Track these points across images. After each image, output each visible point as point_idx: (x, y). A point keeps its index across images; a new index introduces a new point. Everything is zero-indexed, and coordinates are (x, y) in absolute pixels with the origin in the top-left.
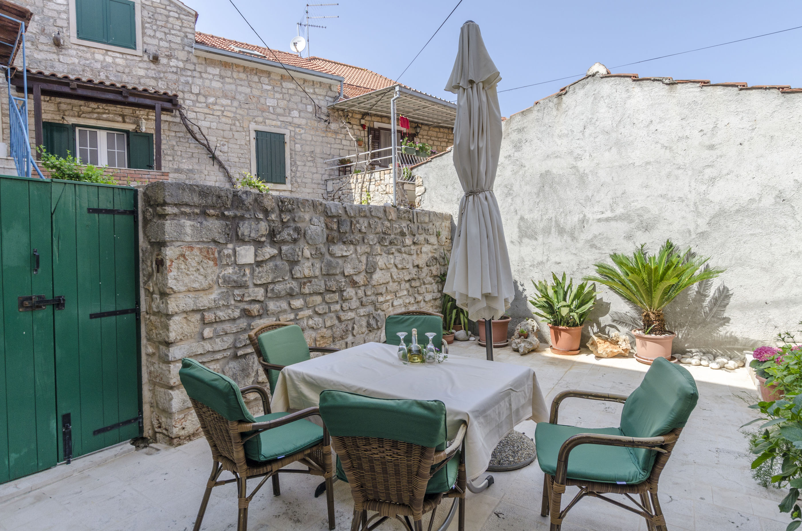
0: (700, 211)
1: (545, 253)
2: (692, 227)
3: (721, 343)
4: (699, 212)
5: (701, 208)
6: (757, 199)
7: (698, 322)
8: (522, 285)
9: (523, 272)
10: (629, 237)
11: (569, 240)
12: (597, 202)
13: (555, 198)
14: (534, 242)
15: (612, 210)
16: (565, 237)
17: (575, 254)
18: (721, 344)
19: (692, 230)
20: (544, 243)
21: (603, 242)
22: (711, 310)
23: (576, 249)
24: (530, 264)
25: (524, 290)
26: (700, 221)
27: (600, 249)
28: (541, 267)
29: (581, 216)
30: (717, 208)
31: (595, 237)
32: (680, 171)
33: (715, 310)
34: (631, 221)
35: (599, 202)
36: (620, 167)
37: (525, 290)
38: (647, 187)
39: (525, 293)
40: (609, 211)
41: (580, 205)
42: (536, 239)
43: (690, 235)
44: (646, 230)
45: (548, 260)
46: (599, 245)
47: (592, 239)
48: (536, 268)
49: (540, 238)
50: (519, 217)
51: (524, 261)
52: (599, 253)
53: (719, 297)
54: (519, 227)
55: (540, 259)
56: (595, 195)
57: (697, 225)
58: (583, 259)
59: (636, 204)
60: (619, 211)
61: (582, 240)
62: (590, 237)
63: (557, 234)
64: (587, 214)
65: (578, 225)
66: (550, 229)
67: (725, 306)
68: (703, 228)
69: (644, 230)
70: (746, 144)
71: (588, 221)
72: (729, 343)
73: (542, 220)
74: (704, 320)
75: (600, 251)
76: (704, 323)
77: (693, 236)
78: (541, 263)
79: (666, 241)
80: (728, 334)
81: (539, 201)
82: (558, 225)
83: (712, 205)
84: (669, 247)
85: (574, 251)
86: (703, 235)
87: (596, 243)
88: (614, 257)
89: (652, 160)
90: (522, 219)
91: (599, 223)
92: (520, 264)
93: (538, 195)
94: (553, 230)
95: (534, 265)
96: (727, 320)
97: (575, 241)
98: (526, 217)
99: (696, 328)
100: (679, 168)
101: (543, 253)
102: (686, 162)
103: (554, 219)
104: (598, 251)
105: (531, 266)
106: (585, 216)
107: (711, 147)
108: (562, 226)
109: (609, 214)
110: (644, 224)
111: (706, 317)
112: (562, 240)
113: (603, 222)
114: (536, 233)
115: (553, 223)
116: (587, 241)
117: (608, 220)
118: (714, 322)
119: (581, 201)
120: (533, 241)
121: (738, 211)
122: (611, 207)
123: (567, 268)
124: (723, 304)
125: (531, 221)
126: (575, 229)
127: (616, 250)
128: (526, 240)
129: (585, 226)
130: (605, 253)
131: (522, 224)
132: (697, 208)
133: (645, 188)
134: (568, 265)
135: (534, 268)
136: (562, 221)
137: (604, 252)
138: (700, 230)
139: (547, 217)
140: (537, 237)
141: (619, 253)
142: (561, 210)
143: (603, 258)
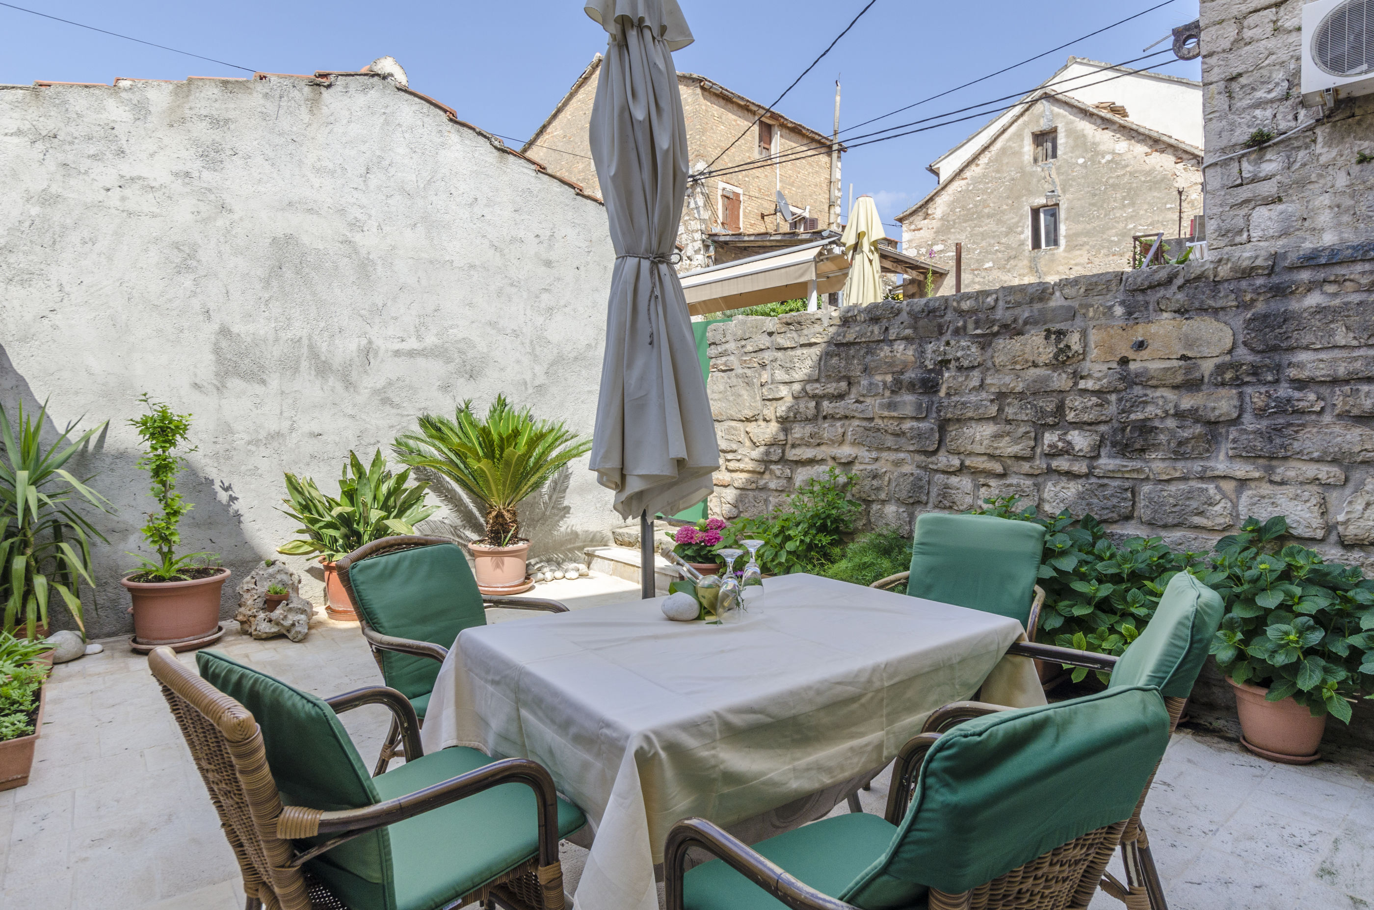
0: (538, 353)
1: (285, 414)
2: (528, 377)
3: (562, 544)
4: (536, 356)
5: (538, 349)
6: (593, 344)
7: (536, 519)
8: (227, 489)
9: (229, 458)
10: (446, 388)
11: (339, 387)
12: (392, 318)
13: (308, 297)
14: (259, 389)
15: (420, 338)
16: (332, 381)
17: (353, 417)
18: (562, 546)
19: (528, 382)
20: (282, 393)
21: (403, 395)
22: (550, 498)
23: (355, 405)
24: (247, 438)
25: (233, 499)
26: (537, 368)
27: (398, 406)
28: (275, 444)
29: (364, 342)
30: (555, 351)
31: (390, 384)
32: (514, 290)
33: (554, 497)
34: (449, 361)
35: (396, 319)
36: (431, 262)
37: (236, 499)
38: (470, 305)
39: (235, 506)
40: (414, 339)
41: (360, 319)
42: (263, 382)
43: (526, 388)
44: (471, 376)
45: (292, 429)
46: (397, 400)
47: (384, 388)
48: (262, 448)
49: (274, 382)
50: (216, 327)
51: (231, 432)
52: (398, 414)
53: (559, 478)
54: (217, 350)
55: (273, 426)
56: (389, 304)
57: (535, 375)
58: (369, 426)
59: (455, 331)
60: (430, 340)
61: (366, 388)
62: (381, 383)
63: (313, 373)
64: (374, 339)
65: (357, 359)
66: (298, 362)
67: (565, 491)
68: (541, 379)
69: (467, 376)
70: (582, 268)
71: (376, 354)
72: (570, 541)
73: (277, 340)
74: (544, 513)
75: (399, 411)
76: (543, 518)
77: (530, 391)
78: (277, 435)
79: (497, 396)
80: (569, 530)
81: (271, 298)
82: (314, 353)
83: (550, 346)
84: (502, 403)
85: (350, 411)
86: (540, 389)
87: (391, 395)
88: (426, 422)
89: (477, 263)
90: (225, 331)
91: (396, 359)
92: (220, 440)
93: (267, 283)
94: (304, 364)
95: (258, 440)
96: (567, 509)
97: (352, 390)
98: (235, 329)
99: (534, 528)
100: (512, 285)
101: (281, 413)
102: (520, 277)
103: (305, 341)
104: (394, 411)
105: (249, 443)
106: (370, 342)
107: (548, 264)
108: (324, 359)
109: (412, 344)
110: (468, 367)
111: (546, 509)
112: (325, 387)
113: (403, 358)
114: (262, 368)
115: (305, 350)
116: (376, 392)
117: (411, 354)
118: (555, 515)
119: (363, 312)
120: (256, 386)
121: (576, 359)
122: (417, 331)
123: (337, 444)
124: (563, 488)
125: (249, 339)
126: (350, 365)
127: (425, 409)
128: (235, 383)
129: (372, 361)
130: (408, 415)
131: (224, 344)
132: (534, 349)
133: (467, 307)
134: (337, 439)
135: (258, 446)
136: (324, 347)
137: (406, 413)
138: (537, 383)
139: (290, 335)
140: (265, 377)
141: (434, 416)
142: (322, 324)
143: (404, 425)
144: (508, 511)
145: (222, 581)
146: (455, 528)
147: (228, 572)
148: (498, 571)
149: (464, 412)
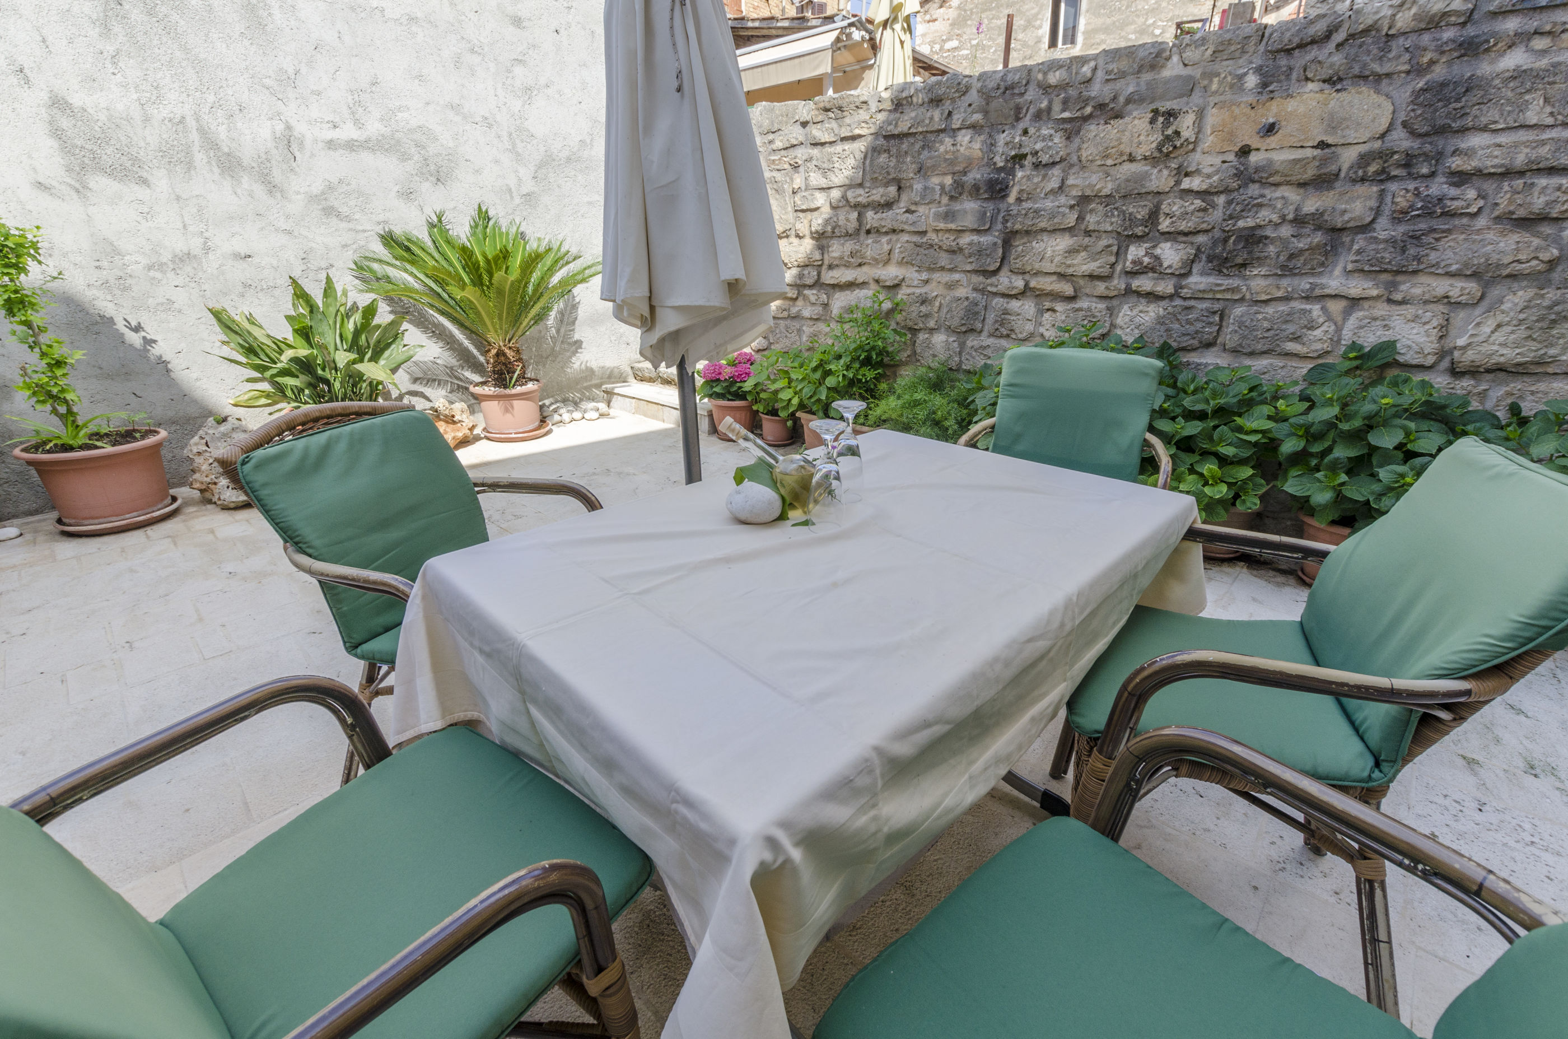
0: (520, 151)
1: (191, 229)
2: (512, 182)
3: (577, 382)
4: (518, 154)
5: (520, 146)
6: (588, 141)
7: (545, 355)
8: (137, 329)
9: (126, 289)
10: (407, 194)
11: (259, 190)
12: (313, 92)
13: (178, 54)
14: (141, 192)
15: (358, 124)
16: (246, 182)
17: (290, 233)
18: (577, 384)
19: (513, 189)
20: (178, 198)
21: (352, 203)
22: (558, 331)
23: (288, 217)
24: (144, 261)
25: (149, 342)
26: (522, 171)
27: (348, 219)
28: (188, 269)
29: (280, 127)
30: (542, 149)
31: (330, 187)
32: (476, 59)
33: (562, 330)
34: (405, 157)
35: (319, 94)
36: (353, 9)
37: (155, 342)
38: (420, 77)
39: (156, 351)
40: (350, 125)
41: (267, 92)
42: (144, 182)
43: (512, 197)
44: (438, 180)
45: (207, 249)
46: (344, 210)
47: (323, 193)
48: (171, 275)
49: (161, 181)
50: (45, 96)
51: (116, 252)
52: (350, 230)
53: (565, 308)
54: (57, 133)
55: (179, 244)
56: (304, 70)
57: (520, 180)
58: (314, 245)
59: (406, 115)
60: (374, 128)
61: (298, 193)
62: (317, 188)
63: (216, 170)
64: (293, 123)
65: (274, 152)
66: (188, 153)
67: (574, 323)
68: (528, 186)
69: (433, 179)
70: (562, 31)
71: (301, 145)
72: (586, 379)
73: (147, 119)
74: (553, 349)
75: (351, 225)
76: (553, 355)
77: (517, 200)
78: (186, 258)
79: (476, 207)
80: (583, 366)
81: (118, 52)
82: (211, 144)
83: (535, 142)
84: (483, 217)
85: (283, 224)
86: (529, 198)
87: (336, 204)
88: (389, 239)
89: (419, 15)
90: (58, 103)
91: (332, 153)
92: (105, 264)
93: (106, 31)
94: (200, 158)
95: (162, 265)
96: (578, 344)
97: (278, 195)
98: (77, 99)
99: (544, 366)
100: (472, 51)
101: (185, 226)
102: (482, 39)
103: (191, 123)
104: (344, 225)
105: (150, 268)
106: (289, 128)
107: (517, 22)
108: (226, 150)
109: (348, 132)
110: (432, 167)
111: (555, 344)
112: (239, 191)
113: (341, 151)
114: (135, 160)
115: (195, 136)
116: (313, 199)
117: (351, 146)
118: (565, 350)
119: (268, 82)
120: (136, 188)
121: (569, 160)
122: (353, 113)
123: (276, 269)
124: (571, 320)
125: (103, 117)
126: (269, 161)
127: (385, 222)
128: (99, 182)
129: (297, 154)
130: (364, 231)
131: (65, 123)
132: (514, 145)
133: (417, 81)
134: (275, 263)
135: (164, 272)
136: (222, 133)
137: (361, 228)
138: (524, 190)
139: (165, 113)
140: (145, 175)
141: (398, 231)
142: (211, 98)
143: (362, 243)
144: (510, 348)
145: (159, 445)
146: (451, 368)
147: (163, 434)
148: (508, 415)
149: (437, 225)
